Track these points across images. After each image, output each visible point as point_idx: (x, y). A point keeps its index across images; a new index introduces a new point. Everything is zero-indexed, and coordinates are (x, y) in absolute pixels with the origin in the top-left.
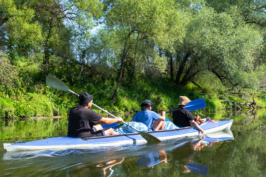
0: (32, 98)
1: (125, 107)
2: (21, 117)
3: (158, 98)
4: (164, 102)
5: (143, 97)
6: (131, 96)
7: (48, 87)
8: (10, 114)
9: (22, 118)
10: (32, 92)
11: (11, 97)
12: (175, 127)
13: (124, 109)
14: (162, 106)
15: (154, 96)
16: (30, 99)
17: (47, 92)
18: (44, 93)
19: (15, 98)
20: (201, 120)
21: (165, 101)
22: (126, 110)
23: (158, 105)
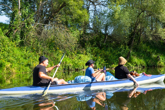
0: (80, 57)
1: (135, 63)
2: (75, 69)
3: (158, 57)
4: (161, 60)
5: (146, 56)
6: (139, 55)
7: (88, 50)
8: (70, 68)
9: (77, 70)
10: (80, 54)
11: (69, 57)
12: (114, 79)
13: (135, 65)
14: (160, 63)
15: (154, 56)
16: (79, 58)
17: (88, 53)
18: (86, 54)
19: (71, 57)
20: (137, 74)
21: (163, 59)
22: (137, 65)
23: (157, 62)
